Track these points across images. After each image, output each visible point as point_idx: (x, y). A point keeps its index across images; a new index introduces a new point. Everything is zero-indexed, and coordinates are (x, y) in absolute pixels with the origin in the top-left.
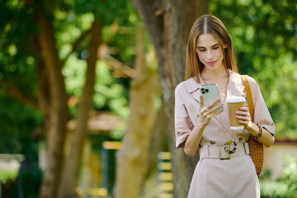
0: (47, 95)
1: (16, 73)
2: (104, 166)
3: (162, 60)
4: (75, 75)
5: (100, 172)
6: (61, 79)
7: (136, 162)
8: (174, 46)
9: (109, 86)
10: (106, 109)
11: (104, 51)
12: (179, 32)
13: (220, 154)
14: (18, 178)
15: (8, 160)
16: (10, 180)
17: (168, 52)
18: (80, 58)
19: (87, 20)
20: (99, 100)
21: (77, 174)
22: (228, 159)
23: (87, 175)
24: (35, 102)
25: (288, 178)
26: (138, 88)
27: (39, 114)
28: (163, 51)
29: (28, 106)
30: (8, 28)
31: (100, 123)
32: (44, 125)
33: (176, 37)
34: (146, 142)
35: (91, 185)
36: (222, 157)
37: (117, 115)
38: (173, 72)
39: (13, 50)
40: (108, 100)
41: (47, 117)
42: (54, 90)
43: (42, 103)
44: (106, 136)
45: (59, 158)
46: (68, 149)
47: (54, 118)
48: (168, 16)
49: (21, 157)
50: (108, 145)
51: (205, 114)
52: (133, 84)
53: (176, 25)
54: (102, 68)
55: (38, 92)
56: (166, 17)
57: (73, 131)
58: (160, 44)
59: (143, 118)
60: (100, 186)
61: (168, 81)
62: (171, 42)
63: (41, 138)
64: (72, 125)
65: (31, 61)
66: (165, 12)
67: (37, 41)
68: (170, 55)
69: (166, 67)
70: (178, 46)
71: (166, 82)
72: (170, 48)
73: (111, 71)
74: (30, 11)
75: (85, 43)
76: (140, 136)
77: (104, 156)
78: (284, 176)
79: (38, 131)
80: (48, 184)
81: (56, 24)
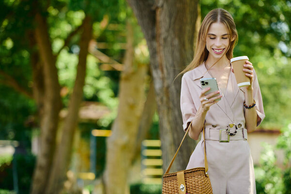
0: (41, 85)
1: (11, 65)
2: (92, 152)
3: (154, 53)
4: (66, 68)
5: (89, 157)
6: (55, 71)
7: (125, 147)
8: (165, 40)
9: (98, 78)
10: (95, 99)
11: (93, 46)
12: (170, 27)
13: (220, 137)
14: (12, 162)
15: (4, 146)
16: (5, 164)
17: (160, 45)
18: (70, 52)
19: (78, 17)
20: (89, 91)
21: (68, 159)
22: (227, 142)
23: (76, 160)
24: (30, 92)
25: (265, 164)
26: (127, 79)
27: (32, 103)
28: (155, 44)
29: (23, 96)
30: (5, 23)
31: (89, 112)
32: (38, 114)
33: (168, 31)
34: (134, 129)
35: (80, 169)
36: (222, 140)
37: (106, 105)
38: (164, 63)
39: (9, 44)
40: (97, 91)
41: (42, 106)
42: (48, 81)
43: (36, 93)
44: (94, 124)
45: (51, 143)
46: (60, 136)
47: (48, 107)
48: (160, 12)
49: (16, 143)
50: (96, 133)
51: (204, 103)
52: (123, 76)
53: (168, 20)
54: (91, 62)
55: (32, 84)
56: (158, 13)
57: (64, 119)
58: (152, 38)
59: (132, 107)
60: (89, 171)
61: (159, 72)
62: (163, 36)
63: (35, 125)
64: (64, 113)
65: (26, 54)
66: (157, 8)
67: (32, 36)
68: (161, 48)
69: (158, 59)
70: (169, 39)
71: (157, 73)
72: (162, 41)
73: (100, 65)
74: (27, 8)
75: (76, 38)
76: (128, 124)
77: (93, 142)
78: (261, 162)
79: (32, 118)
80: (41, 168)
81: (50, 20)
